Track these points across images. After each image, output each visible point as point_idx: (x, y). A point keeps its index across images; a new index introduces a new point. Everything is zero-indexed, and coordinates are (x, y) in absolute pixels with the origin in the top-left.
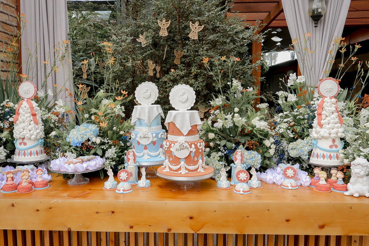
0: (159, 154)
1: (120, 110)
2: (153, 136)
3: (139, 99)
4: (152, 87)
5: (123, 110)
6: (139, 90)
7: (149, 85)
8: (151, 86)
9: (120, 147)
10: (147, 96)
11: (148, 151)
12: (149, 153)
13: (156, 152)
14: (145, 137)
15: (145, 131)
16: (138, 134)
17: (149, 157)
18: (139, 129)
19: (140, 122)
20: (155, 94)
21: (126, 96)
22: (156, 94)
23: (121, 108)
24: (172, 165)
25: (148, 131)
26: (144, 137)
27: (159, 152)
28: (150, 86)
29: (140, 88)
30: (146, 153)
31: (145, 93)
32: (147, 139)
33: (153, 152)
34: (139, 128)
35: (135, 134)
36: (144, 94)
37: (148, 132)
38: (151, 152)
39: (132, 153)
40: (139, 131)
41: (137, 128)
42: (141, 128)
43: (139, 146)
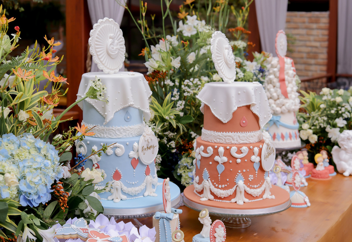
4: (118, 32)
6: (97, 37)
14: (149, 147)
18: (125, 131)
19: (128, 114)
24: (254, 188)
28: (114, 27)
29: (99, 31)
30: (150, 183)
31: (112, 46)
32: (152, 149)
34: (125, 127)
35: (124, 143)
37: (152, 135)
40: (126, 135)
41: (118, 130)
42: (131, 127)
43: (135, 171)
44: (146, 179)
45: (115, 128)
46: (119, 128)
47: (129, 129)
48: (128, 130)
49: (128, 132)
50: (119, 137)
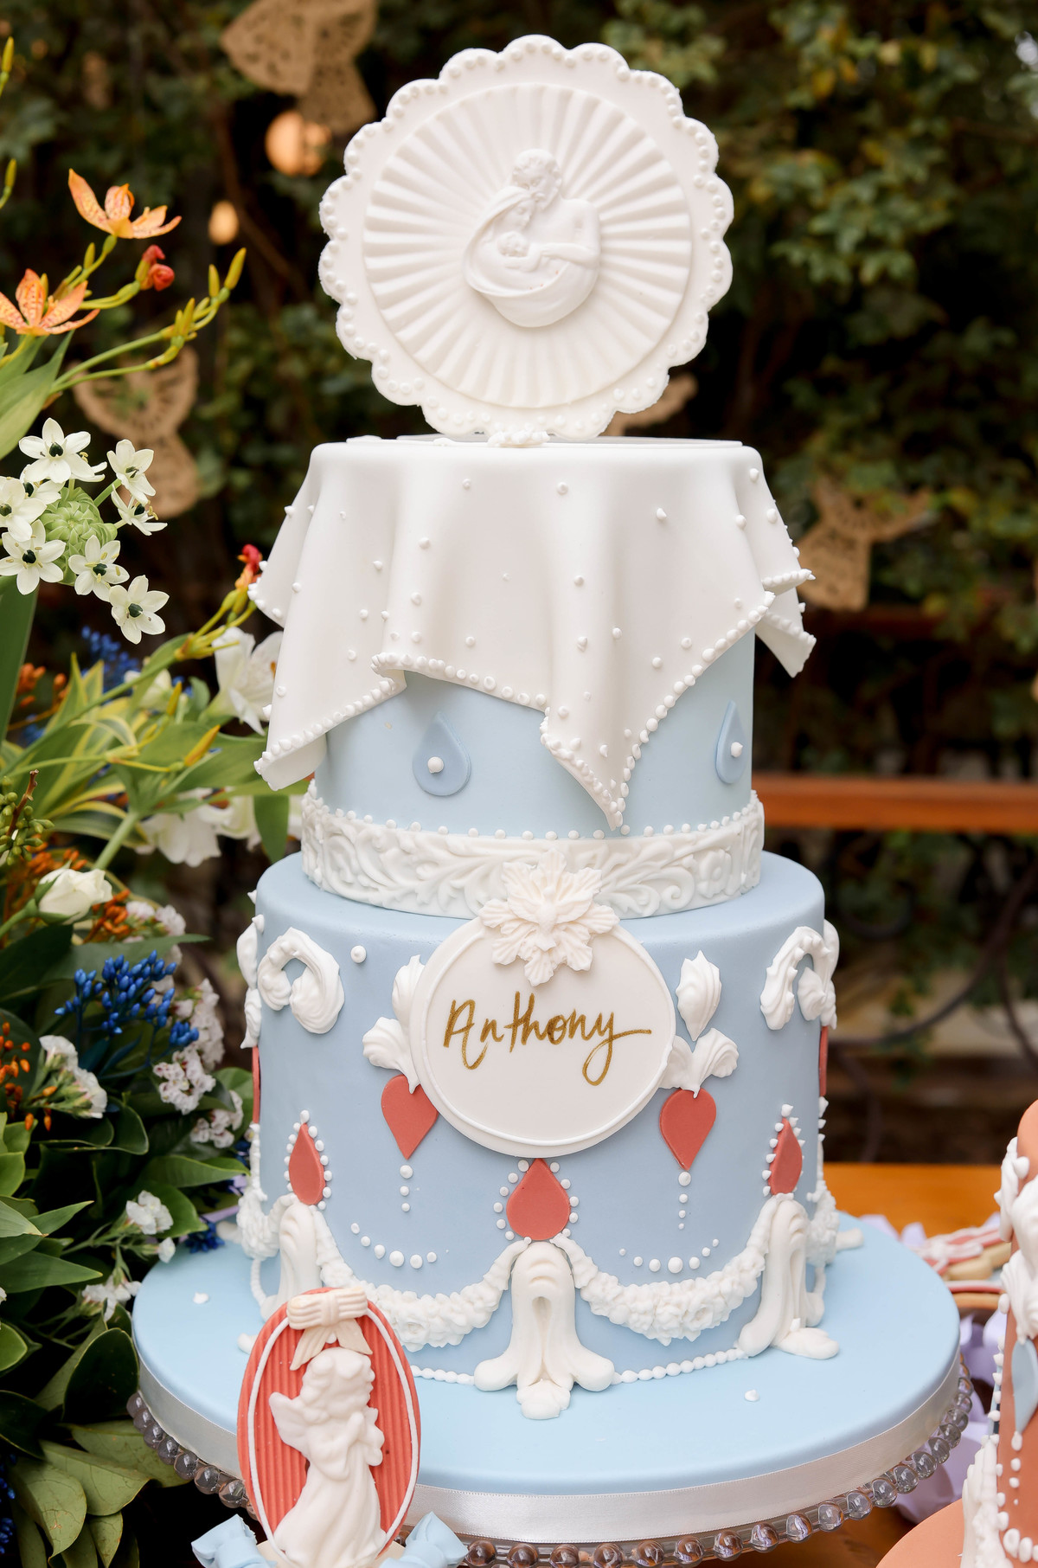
0: (750, 1307)
1: (86, 511)
2: (676, 998)
3: (393, 327)
4: (635, 139)
5: (127, 517)
6: (390, 176)
7: (581, 94)
8: (608, 106)
9: (38, 1134)
10: (545, 282)
11: (585, 1269)
12: (604, 1289)
13: (700, 1272)
14: (541, 1017)
15: (545, 910)
16: (397, 955)
17: (595, 1369)
18: (412, 859)
19: (435, 738)
20: (681, 247)
21: (149, 272)
22: (690, 262)
23: (91, 474)
25: (604, 918)
26: (523, 1024)
27: (747, 1260)
28: (591, 106)
29: (425, 135)
30: (541, 1302)
31: (511, 237)
32: (574, 1048)
33: (663, 1274)
34: (415, 836)
35: (337, 944)
36: (490, 248)
37: (595, 937)
38: (632, 1274)
39: (352, 1361)
40: (412, 893)
41: (369, 841)
42: (457, 841)
43: (406, 1169)
44: (504, 1259)
45: (359, 829)
46: (377, 829)
47: (440, 854)
48: (434, 863)
49: (427, 872)
50: (373, 897)
